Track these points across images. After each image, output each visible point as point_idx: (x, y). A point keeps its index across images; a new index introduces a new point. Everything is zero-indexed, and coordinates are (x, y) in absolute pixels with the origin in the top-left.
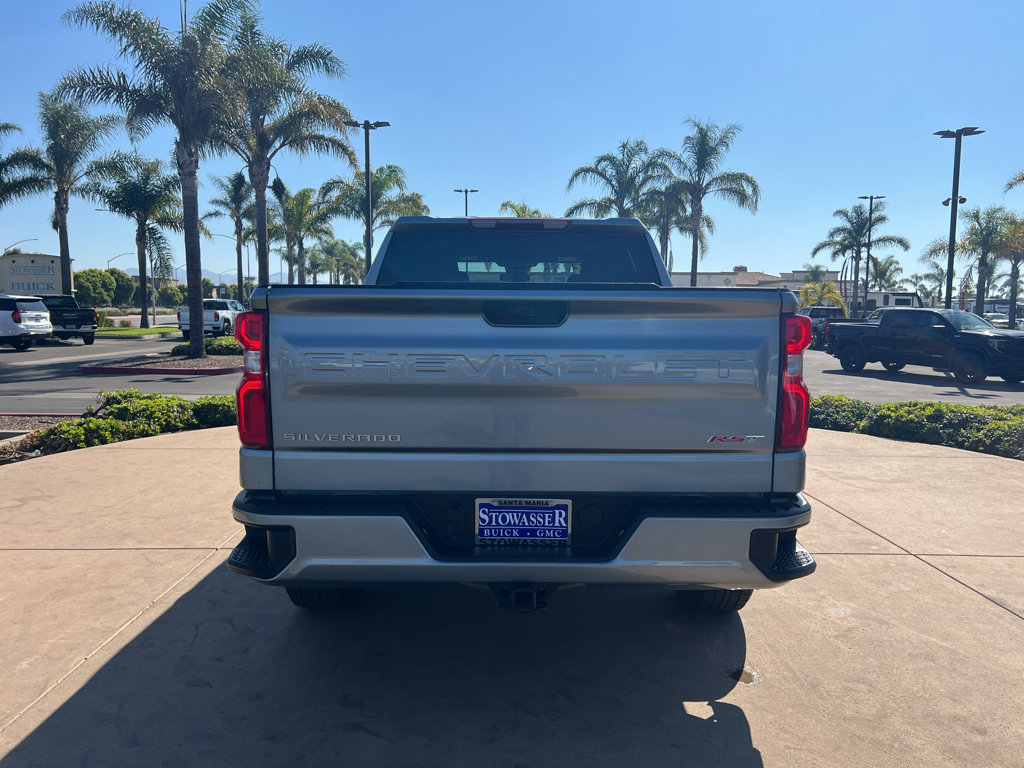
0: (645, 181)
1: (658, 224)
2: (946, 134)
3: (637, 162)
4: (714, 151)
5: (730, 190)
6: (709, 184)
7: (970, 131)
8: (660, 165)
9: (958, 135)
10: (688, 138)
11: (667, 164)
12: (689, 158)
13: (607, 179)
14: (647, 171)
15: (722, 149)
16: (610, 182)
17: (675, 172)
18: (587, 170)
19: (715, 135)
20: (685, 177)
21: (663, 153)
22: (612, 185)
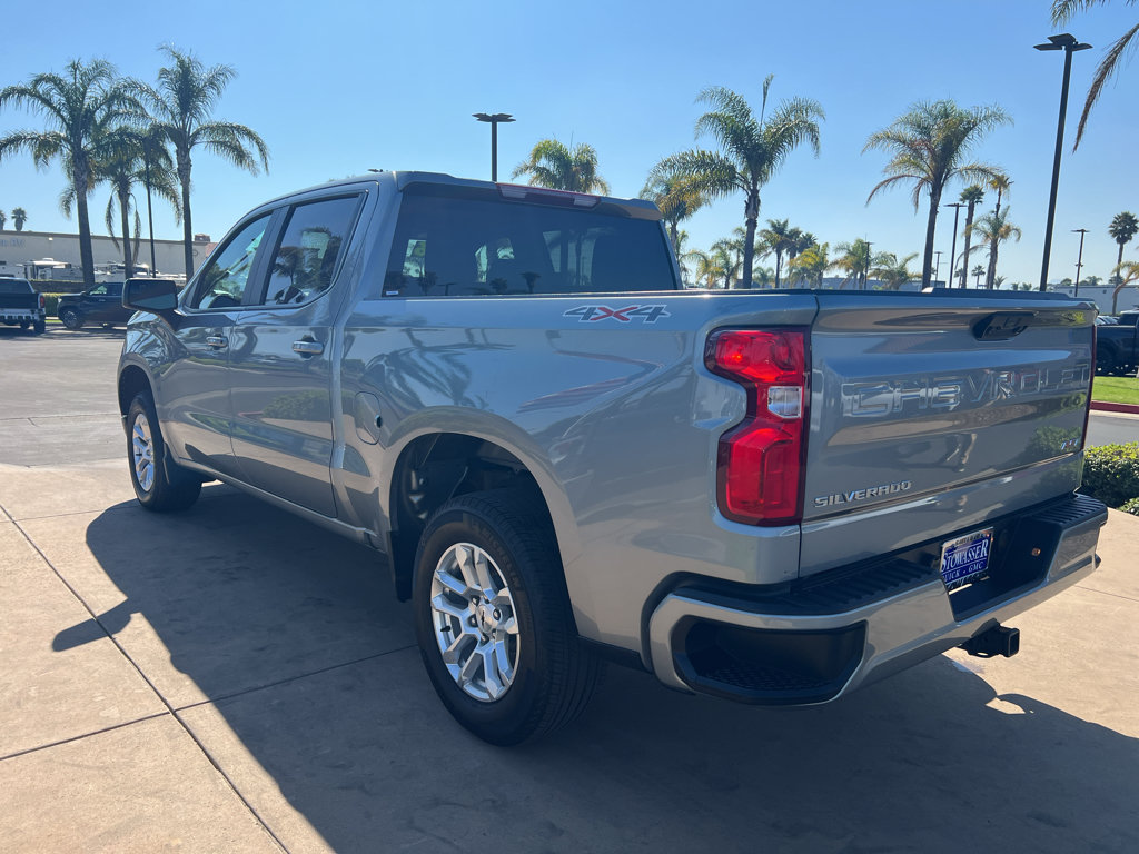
0: (109, 117)
1: (113, 174)
2: (483, 118)
3: (95, 92)
4: (199, 93)
5: (224, 144)
6: (197, 133)
7: (505, 118)
8: (130, 99)
9: (495, 120)
10: (164, 72)
11: (138, 98)
12: (169, 96)
13: (54, 108)
14: (109, 106)
15: (211, 92)
16: (58, 112)
17: (150, 111)
18: (22, 92)
19: (202, 74)
20: (164, 120)
21: (133, 85)
22: (62, 117)
